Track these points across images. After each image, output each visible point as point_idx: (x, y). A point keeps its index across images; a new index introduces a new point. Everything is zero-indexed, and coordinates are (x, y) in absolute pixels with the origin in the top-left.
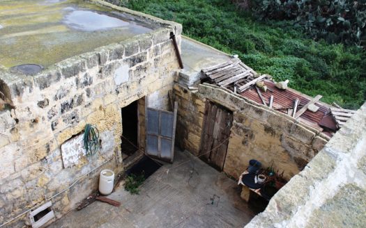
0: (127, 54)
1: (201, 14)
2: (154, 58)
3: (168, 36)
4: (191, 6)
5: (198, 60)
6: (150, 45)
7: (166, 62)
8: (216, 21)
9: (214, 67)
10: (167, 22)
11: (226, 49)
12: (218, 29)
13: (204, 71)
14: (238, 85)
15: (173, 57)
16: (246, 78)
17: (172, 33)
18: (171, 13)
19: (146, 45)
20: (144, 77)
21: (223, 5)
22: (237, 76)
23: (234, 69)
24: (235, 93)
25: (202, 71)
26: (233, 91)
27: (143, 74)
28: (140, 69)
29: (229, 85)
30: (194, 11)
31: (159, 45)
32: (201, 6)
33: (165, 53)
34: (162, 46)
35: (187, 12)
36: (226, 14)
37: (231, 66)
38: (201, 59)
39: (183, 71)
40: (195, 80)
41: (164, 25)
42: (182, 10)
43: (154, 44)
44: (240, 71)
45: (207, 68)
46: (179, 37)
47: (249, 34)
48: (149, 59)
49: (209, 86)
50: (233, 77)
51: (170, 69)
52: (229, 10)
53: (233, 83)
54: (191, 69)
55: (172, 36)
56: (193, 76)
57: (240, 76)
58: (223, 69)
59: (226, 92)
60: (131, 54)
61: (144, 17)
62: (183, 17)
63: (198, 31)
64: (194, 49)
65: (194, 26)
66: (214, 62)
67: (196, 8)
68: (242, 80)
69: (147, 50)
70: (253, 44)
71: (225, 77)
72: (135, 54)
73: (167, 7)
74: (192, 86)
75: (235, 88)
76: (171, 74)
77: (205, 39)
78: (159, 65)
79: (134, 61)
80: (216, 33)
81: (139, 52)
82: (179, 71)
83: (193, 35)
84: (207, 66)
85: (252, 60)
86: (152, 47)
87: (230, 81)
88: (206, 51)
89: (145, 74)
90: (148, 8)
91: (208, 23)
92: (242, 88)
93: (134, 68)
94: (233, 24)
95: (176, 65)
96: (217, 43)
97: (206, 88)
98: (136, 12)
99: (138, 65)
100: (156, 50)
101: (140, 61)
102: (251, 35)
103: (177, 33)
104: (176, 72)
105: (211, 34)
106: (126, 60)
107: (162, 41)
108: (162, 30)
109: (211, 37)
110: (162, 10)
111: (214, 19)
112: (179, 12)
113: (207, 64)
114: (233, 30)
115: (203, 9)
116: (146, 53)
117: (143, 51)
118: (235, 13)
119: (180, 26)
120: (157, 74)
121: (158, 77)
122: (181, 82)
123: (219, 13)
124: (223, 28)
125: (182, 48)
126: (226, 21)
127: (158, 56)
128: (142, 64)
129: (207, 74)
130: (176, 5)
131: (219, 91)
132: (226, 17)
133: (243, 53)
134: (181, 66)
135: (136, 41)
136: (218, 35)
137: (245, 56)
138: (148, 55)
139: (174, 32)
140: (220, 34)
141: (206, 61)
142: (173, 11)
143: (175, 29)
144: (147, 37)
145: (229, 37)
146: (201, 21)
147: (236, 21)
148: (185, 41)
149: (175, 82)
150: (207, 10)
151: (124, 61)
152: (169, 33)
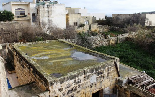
0: (96, 70)
1: (127, 53)
2: (107, 72)
3: (113, 63)
4: (123, 49)
5: (127, 73)
6: (106, 67)
7: (112, 74)
8: (134, 56)
9: (134, 77)
10: (113, 57)
11: (139, 68)
12: (135, 59)
13: (130, 79)
14: (146, 86)
15: (115, 72)
16: (150, 82)
17: (115, 62)
18: (114, 52)
19: (104, 67)
20: (103, 80)
21: (137, 49)
22: (145, 81)
23: (143, 78)
24: (145, 89)
25: (128, 79)
26: (144, 89)
27: (102, 79)
28: (101, 77)
29: (142, 85)
30: (124, 52)
31: (109, 67)
32: (127, 49)
33: (112, 70)
34: (111, 67)
35: (121, 52)
36: (138, 52)
37: (142, 76)
38: (128, 73)
39: (120, 78)
40: (125, 82)
41: (112, 59)
43: (107, 66)
44: (147, 79)
46: (118, 64)
47: (150, 61)
48: (105, 73)
50: (143, 82)
51: (114, 77)
52: (139, 51)
53: (143, 85)
54: (123, 77)
55: (115, 63)
56: (124, 81)
57: (146, 81)
58: (138, 78)
59: (140, 89)
60: (98, 70)
61: (103, 55)
62: (119, 54)
63: (126, 60)
64: (125, 69)
65: (124, 58)
66: (134, 74)
67: (125, 50)
68: (148, 83)
69: (105, 69)
70: (152, 66)
71: (139, 82)
72: (99, 71)
73: (112, 50)
74: (124, 85)
75: (145, 87)
76: (114, 79)
77: (129, 63)
78: (109, 75)
79: (99, 74)
80: (134, 61)
81: (101, 70)
82: (118, 78)
83: (124, 62)
84: (131, 76)
85: (152, 73)
86: (107, 68)
88: (130, 70)
89: (103, 79)
90: (104, 50)
91: (130, 57)
92: (148, 87)
93: (99, 77)
94: (141, 57)
95: (117, 76)
96: (135, 65)
97: (131, 87)
98: (100, 53)
99: (100, 75)
100: (108, 69)
101: (101, 73)
103: (117, 62)
104: (117, 79)
105: (132, 61)
106: (96, 73)
107: (111, 65)
108: (111, 61)
109: (132, 63)
110: (110, 51)
111: (133, 55)
112: (117, 52)
113: (130, 75)
114: (142, 59)
115: (128, 50)
116: (104, 70)
117: (103, 69)
118: (142, 52)
119: (118, 59)
120: (109, 79)
121: (108, 81)
122: (119, 83)
123: (135, 52)
124: (137, 59)
125: (119, 68)
126: (138, 56)
127: (109, 72)
128: (102, 75)
129: (131, 80)
130: (116, 49)
131: (137, 88)
132: (138, 54)
133: (147, 70)
134: (119, 76)
135: (100, 65)
136: (135, 62)
137: (148, 71)
140: (136, 61)
141: (130, 74)
142: (115, 52)
143: (117, 60)
144: (105, 63)
145: (140, 62)
146: (127, 56)
147: (143, 56)
148: (120, 65)
149: (116, 83)
150: (129, 51)
151: (95, 73)
152: (114, 62)
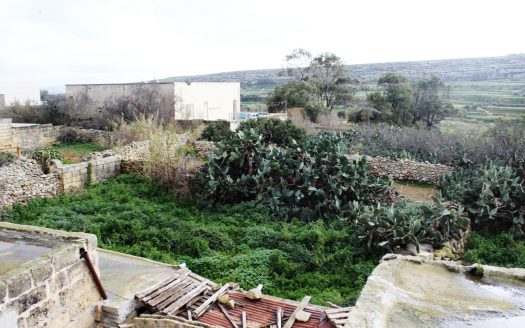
0: (13, 293)
1: (125, 212)
2: (58, 291)
3: (77, 254)
4: (111, 203)
5: (128, 282)
6: (50, 274)
7: (78, 294)
8: (148, 218)
9: (153, 288)
10: (73, 234)
11: (167, 256)
12: (154, 230)
13: (139, 297)
14: (193, 307)
15: (90, 284)
16: (202, 294)
17: (82, 250)
18: (81, 216)
19: (43, 275)
20: (45, 324)
21: (156, 195)
22: (189, 294)
23: (182, 285)
24: (190, 320)
25: (136, 298)
26: (187, 318)
27: (42, 319)
28: (38, 311)
29: (180, 309)
30: (115, 209)
31: (64, 270)
32: (124, 201)
33: (75, 280)
34: (70, 271)
35: (105, 212)
36: (161, 206)
37: (178, 281)
38: (134, 278)
39: (108, 303)
40: (128, 312)
41: (69, 240)
42: (97, 210)
43: (57, 270)
44: (192, 286)
45: (143, 290)
46: (94, 254)
47: (198, 229)
48: (51, 294)
49: (150, 318)
50: (184, 297)
51: (86, 304)
52: (164, 201)
53: (185, 306)
54: (118, 297)
55: (83, 253)
56: (123, 307)
57: (193, 294)
58: (167, 288)
59: (177, 322)
60: (20, 292)
61: (37, 232)
62: (100, 220)
63: (125, 237)
64: (121, 266)
65: (118, 231)
66: (153, 279)
67: (117, 205)
68: (198, 299)
69: (46, 282)
70: (205, 243)
71: (171, 300)
72: (27, 292)
73: (74, 210)
74: (124, 322)
75: (189, 312)
76: (89, 311)
77: (136, 247)
78: (67, 300)
79: (25, 303)
80: (151, 236)
81: (33, 287)
82: (101, 303)
83: (117, 244)
84: (143, 288)
85: (208, 265)
86: (54, 276)
87: (180, 303)
88: (138, 266)
89: (46, 320)
90: (45, 215)
91: (137, 224)
92: (199, 310)
93: (26, 314)
94: (174, 219)
95: (96, 295)
96: (155, 251)
97: (145, 322)
98: (24, 227)
99: (33, 307)
100: (61, 279)
101: (36, 300)
102: (201, 231)
103: (90, 249)
104: (97, 307)
105: (144, 238)
106: (12, 304)
107: (68, 264)
108: (65, 247)
109: (145, 243)
110: (67, 215)
111: (145, 216)
112: (92, 214)
113: (141, 284)
114: (175, 227)
115: (127, 204)
116: (45, 286)
117: (40, 284)
118: (173, 204)
119: (93, 238)
120: (67, 315)
121: (67, 319)
122: (106, 320)
123: (151, 207)
124: (160, 227)
125: (101, 268)
126: (163, 217)
127: (64, 288)
128: (40, 304)
129: (145, 299)
130: (87, 205)
131: (165, 322)
132: (163, 210)
133: (194, 258)
134: (103, 296)
135: (27, 271)
136: (154, 238)
137: (197, 261)
138: (48, 289)
139: (85, 248)
140: (157, 236)
141: (141, 281)
142: (84, 214)
143: (87, 243)
144: (44, 262)
145: (170, 237)
146: (127, 223)
147: (177, 214)
148: (105, 255)
149: (97, 322)
150: (133, 205)
151: (8, 306)
152: (78, 251)
